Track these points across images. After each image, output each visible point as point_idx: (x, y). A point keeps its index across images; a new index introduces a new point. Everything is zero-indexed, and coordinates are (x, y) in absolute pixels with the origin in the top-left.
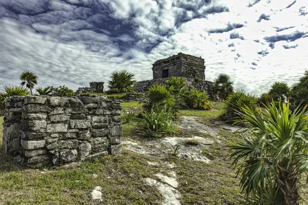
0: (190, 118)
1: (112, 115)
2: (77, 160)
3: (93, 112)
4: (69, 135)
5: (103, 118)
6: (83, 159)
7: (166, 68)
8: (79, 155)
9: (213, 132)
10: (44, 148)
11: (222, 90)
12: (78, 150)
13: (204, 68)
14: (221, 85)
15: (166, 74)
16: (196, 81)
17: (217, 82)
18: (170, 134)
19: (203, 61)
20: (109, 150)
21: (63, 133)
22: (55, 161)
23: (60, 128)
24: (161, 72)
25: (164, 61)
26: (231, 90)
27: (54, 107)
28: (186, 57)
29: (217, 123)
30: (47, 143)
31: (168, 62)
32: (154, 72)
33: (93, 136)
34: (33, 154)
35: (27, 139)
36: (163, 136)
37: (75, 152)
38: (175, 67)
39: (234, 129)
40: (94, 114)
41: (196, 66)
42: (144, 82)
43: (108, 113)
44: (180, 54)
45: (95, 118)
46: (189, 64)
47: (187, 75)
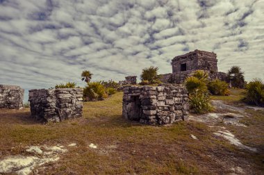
0: (218, 101)
1: (184, 97)
2: (170, 122)
3: (175, 95)
4: (166, 108)
5: (179, 99)
6: (172, 122)
7: (184, 63)
8: (170, 120)
9: (241, 110)
10: (156, 115)
11: (234, 79)
12: (170, 117)
13: (216, 61)
14: (233, 75)
15: (184, 67)
16: (212, 72)
17: (230, 73)
18: (211, 111)
19: (215, 55)
20: (183, 118)
21: (163, 107)
22: (161, 122)
23: (162, 104)
24: (180, 66)
25: (183, 57)
26: (242, 79)
27: (159, 92)
28: (201, 53)
29: (240, 104)
30: (157, 112)
31: (186, 57)
32: (173, 67)
33: (176, 109)
34: (152, 117)
35: (149, 109)
36: (207, 112)
37: (168, 118)
38: (192, 62)
39: (256, 109)
40: (176, 96)
41: (209, 60)
42: (167, 75)
43: (182, 96)
44: (196, 51)
45: (176, 99)
46: (204, 59)
47: (203, 67)
